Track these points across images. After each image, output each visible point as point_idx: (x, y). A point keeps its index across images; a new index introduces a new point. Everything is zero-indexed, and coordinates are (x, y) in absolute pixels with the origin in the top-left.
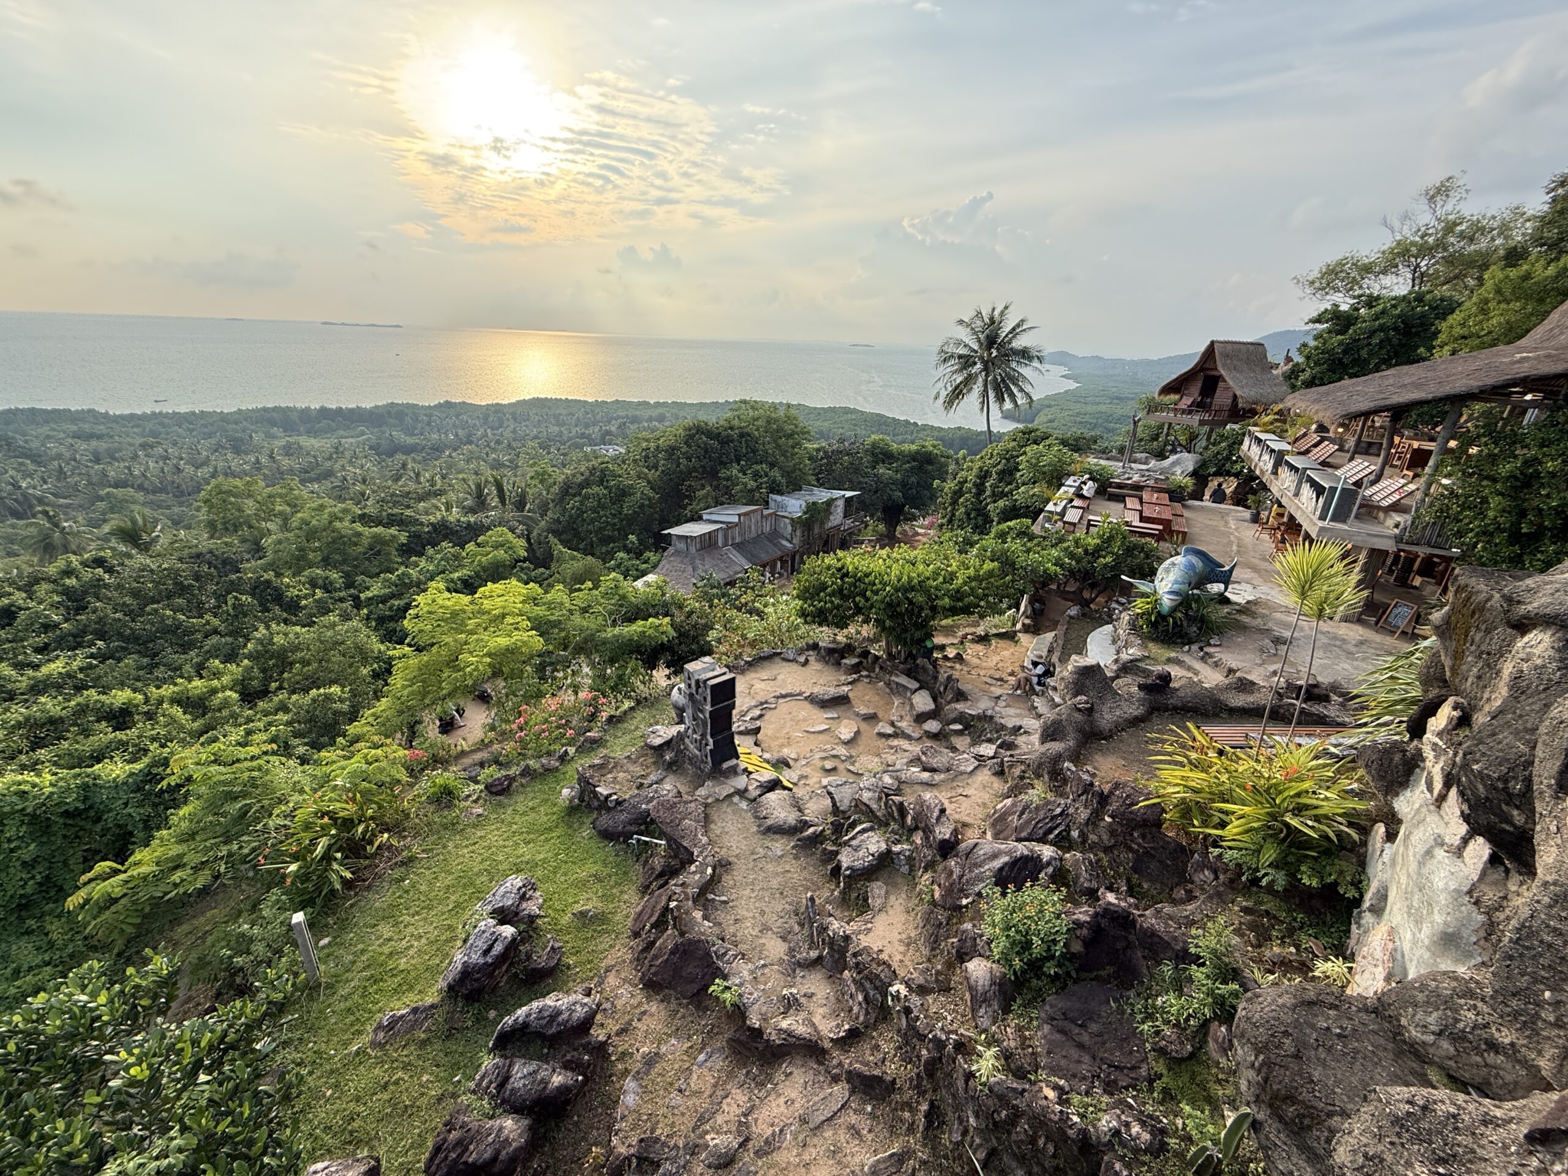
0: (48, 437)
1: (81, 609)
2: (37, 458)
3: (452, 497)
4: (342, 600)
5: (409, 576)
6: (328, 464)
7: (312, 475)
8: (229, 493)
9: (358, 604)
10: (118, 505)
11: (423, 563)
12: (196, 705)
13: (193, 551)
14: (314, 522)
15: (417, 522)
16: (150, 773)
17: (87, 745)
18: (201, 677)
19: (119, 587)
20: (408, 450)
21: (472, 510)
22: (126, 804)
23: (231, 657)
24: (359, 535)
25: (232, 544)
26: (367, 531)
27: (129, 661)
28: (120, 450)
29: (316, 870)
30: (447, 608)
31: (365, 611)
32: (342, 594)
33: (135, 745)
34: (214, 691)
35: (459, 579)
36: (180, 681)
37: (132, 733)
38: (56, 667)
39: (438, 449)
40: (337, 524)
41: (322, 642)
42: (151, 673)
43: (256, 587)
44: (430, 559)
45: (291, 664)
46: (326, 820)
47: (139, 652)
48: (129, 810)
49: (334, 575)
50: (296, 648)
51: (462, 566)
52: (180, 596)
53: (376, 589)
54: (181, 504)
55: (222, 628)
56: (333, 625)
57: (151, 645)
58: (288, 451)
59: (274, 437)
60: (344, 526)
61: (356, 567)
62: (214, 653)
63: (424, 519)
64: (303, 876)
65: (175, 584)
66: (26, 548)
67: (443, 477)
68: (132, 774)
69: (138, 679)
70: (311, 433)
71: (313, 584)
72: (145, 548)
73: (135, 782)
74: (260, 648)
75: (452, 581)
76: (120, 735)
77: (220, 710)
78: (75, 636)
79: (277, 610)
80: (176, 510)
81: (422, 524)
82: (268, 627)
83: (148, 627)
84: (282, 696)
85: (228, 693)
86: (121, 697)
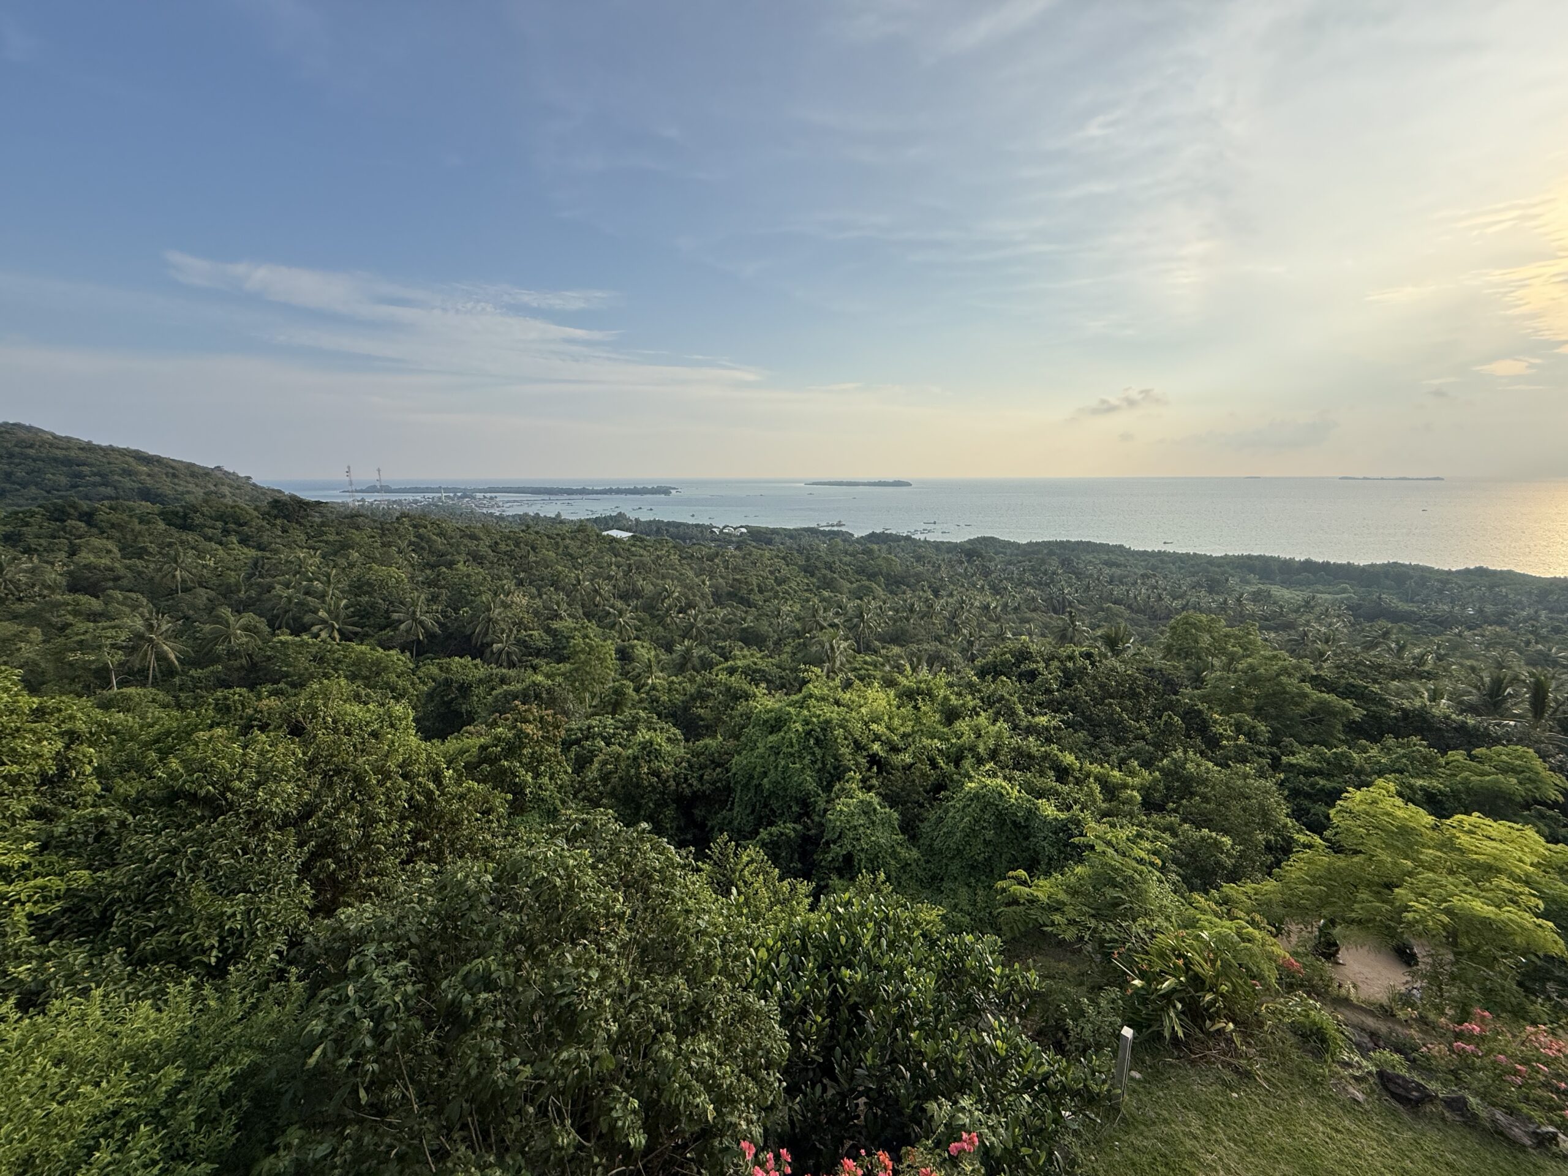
0: (1090, 562)
1: (1068, 685)
2: (1079, 575)
3: (1447, 685)
4: (1260, 754)
5: (1349, 758)
6: (1292, 616)
7: (1272, 623)
8: (1194, 625)
9: (1276, 764)
10: (1110, 617)
11: (1374, 751)
12: (1110, 790)
13: (1148, 666)
14: (1262, 671)
15: (1382, 701)
16: (1066, 825)
17: (1038, 782)
18: (1120, 771)
19: (1094, 678)
20: (1396, 617)
21: (1473, 709)
22: (1045, 838)
23: (1147, 764)
24: (1306, 696)
25: (1178, 668)
26: (1315, 695)
27: (1082, 735)
28: (1127, 577)
29: (1154, 1001)
30: (1395, 818)
31: (1282, 776)
32: (1262, 749)
33: (1063, 799)
34: (1125, 786)
35: (1422, 788)
36: (1106, 765)
37: (1066, 788)
38: (1043, 720)
39: (1442, 623)
40: (1284, 679)
41: (1228, 787)
42: (1090, 750)
43: (1187, 713)
44: (1388, 750)
45: (1193, 794)
46: (1181, 962)
47: (1088, 730)
48: (1044, 844)
49: (1262, 727)
50: (1204, 782)
51: (1430, 774)
52: (1130, 699)
53: (1302, 758)
54: (1151, 625)
55: (1149, 737)
56: (1246, 776)
57: (1097, 729)
58: (1256, 597)
59: (1248, 583)
60: (1292, 683)
61: (1287, 726)
62: (1135, 754)
63: (1394, 701)
64: (1142, 996)
65: (1130, 688)
66: (1052, 633)
67: (1440, 658)
68: (1056, 819)
69: (1081, 750)
70: (1286, 583)
71: (1239, 728)
72: (1116, 653)
73: (1055, 826)
74: (1172, 767)
75: (1411, 787)
76: (1059, 787)
77: (1124, 804)
78: (1059, 703)
79: (1198, 741)
80: (1146, 629)
81: (1389, 706)
82: (1185, 752)
83: (1102, 714)
84: (1174, 819)
85: (1135, 793)
86: (1069, 758)
